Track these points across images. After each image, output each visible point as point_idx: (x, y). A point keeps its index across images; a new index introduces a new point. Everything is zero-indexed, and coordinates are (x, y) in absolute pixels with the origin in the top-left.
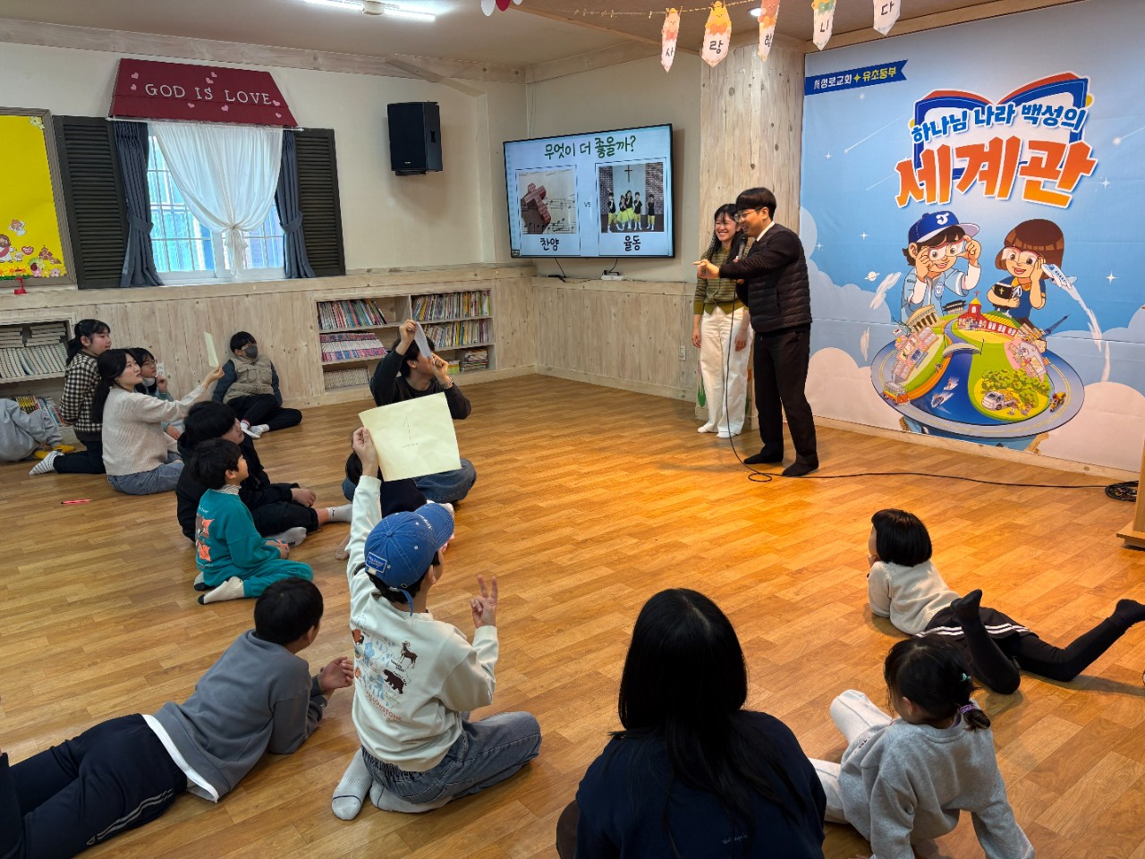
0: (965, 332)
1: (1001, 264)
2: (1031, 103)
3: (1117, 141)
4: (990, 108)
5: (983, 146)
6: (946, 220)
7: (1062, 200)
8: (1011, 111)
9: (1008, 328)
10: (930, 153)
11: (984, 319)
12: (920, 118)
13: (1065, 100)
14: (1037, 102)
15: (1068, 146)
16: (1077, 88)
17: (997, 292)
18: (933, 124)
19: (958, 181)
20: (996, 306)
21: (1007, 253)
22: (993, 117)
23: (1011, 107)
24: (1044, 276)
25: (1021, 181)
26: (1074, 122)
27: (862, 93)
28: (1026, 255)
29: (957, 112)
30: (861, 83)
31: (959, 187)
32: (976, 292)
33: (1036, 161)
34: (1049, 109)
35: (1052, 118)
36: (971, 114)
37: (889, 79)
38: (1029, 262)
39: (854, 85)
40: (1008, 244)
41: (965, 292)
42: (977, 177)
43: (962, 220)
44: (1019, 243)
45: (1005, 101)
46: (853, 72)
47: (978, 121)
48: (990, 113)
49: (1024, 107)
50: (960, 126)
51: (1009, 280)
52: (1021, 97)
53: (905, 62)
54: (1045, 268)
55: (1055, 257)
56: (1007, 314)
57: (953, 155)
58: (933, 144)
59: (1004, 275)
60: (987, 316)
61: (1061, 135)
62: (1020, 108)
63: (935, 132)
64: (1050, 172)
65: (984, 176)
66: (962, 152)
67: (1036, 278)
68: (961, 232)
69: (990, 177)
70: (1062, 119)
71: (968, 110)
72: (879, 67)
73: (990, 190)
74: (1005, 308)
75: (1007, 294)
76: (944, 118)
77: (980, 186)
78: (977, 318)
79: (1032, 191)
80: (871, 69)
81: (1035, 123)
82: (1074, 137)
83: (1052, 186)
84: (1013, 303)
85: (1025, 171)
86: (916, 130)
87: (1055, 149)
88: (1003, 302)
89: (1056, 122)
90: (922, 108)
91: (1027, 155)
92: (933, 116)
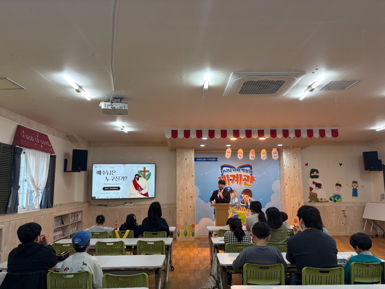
0: (237, 211)
1: (242, 197)
2: (243, 168)
3: (258, 176)
4: (235, 169)
5: (235, 175)
6: (230, 189)
7: (251, 186)
8: (239, 170)
9: (245, 210)
10: (225, 176)
11: (240, 208)
12: (222, 169)
13: (249, 169)
14: (244, 168)
15: (250, 177)
16: (251, 167)
17: (242, 203)
18: (225, 170)
19: (231, 181)
20: (242, 205)
21: (242, 195)
22: (236, 170)
23: (239, 169)
24: (250, 199)
25: (243, 182)
26: (251, 172)
27: (209, 163)
28: (246, 196)
29: (229, 169)
30: (208, 161)
31: (232, 182)
32: (238, 203)
33: (245, 179)
34: (246, 170)
35: (247, 171)
36: (232, 169)
37: (214, 161)
38: (247, 197)
39: (206, 161)
40: (242, 193)
41: (235, 203)
42: (235, 181)
43: (233, 189)
44: (244, 193)
45: (238, 167)
46: (206, 158)
47: (233, 171)
48: (236, 169)
49: (242, 169)
50: (230, 171)
51: (244, 200)
52: (241, 167)
53: (217, 158)
54: (250, 198)
55: (251, 196)
56: (244, 207)
57: (230, 177)
58: (225, 174)
59: (242, 199)
60: (241, 208)
61: (249, 174)
62: (241, 169)
63: (225, 172)
64: (248, 180)
65: (236, 181)
66: (231, 176)
67: (248, 200)
68: (233, 191)
69: (237, 181)
70: (249, 172)
71: (231, 169)
72: (212, 158)
73: (237, 183)
74: (244, 206)
75: (244, 203)
76: (227, 169)
77: (236, 183)
78: (238, 208)
79: (245, 183)
80: (210, 158)
81: (244, 171)
82: (251, 175)
83: (249, 183)
84: (245, 205)
85: (243, 180)
86: (221, 171)
87: (248, 177)
88: (243, 205)
89: (248, 172)
90: (222, 167)
91: (243, 177)
92: (224, 169)
